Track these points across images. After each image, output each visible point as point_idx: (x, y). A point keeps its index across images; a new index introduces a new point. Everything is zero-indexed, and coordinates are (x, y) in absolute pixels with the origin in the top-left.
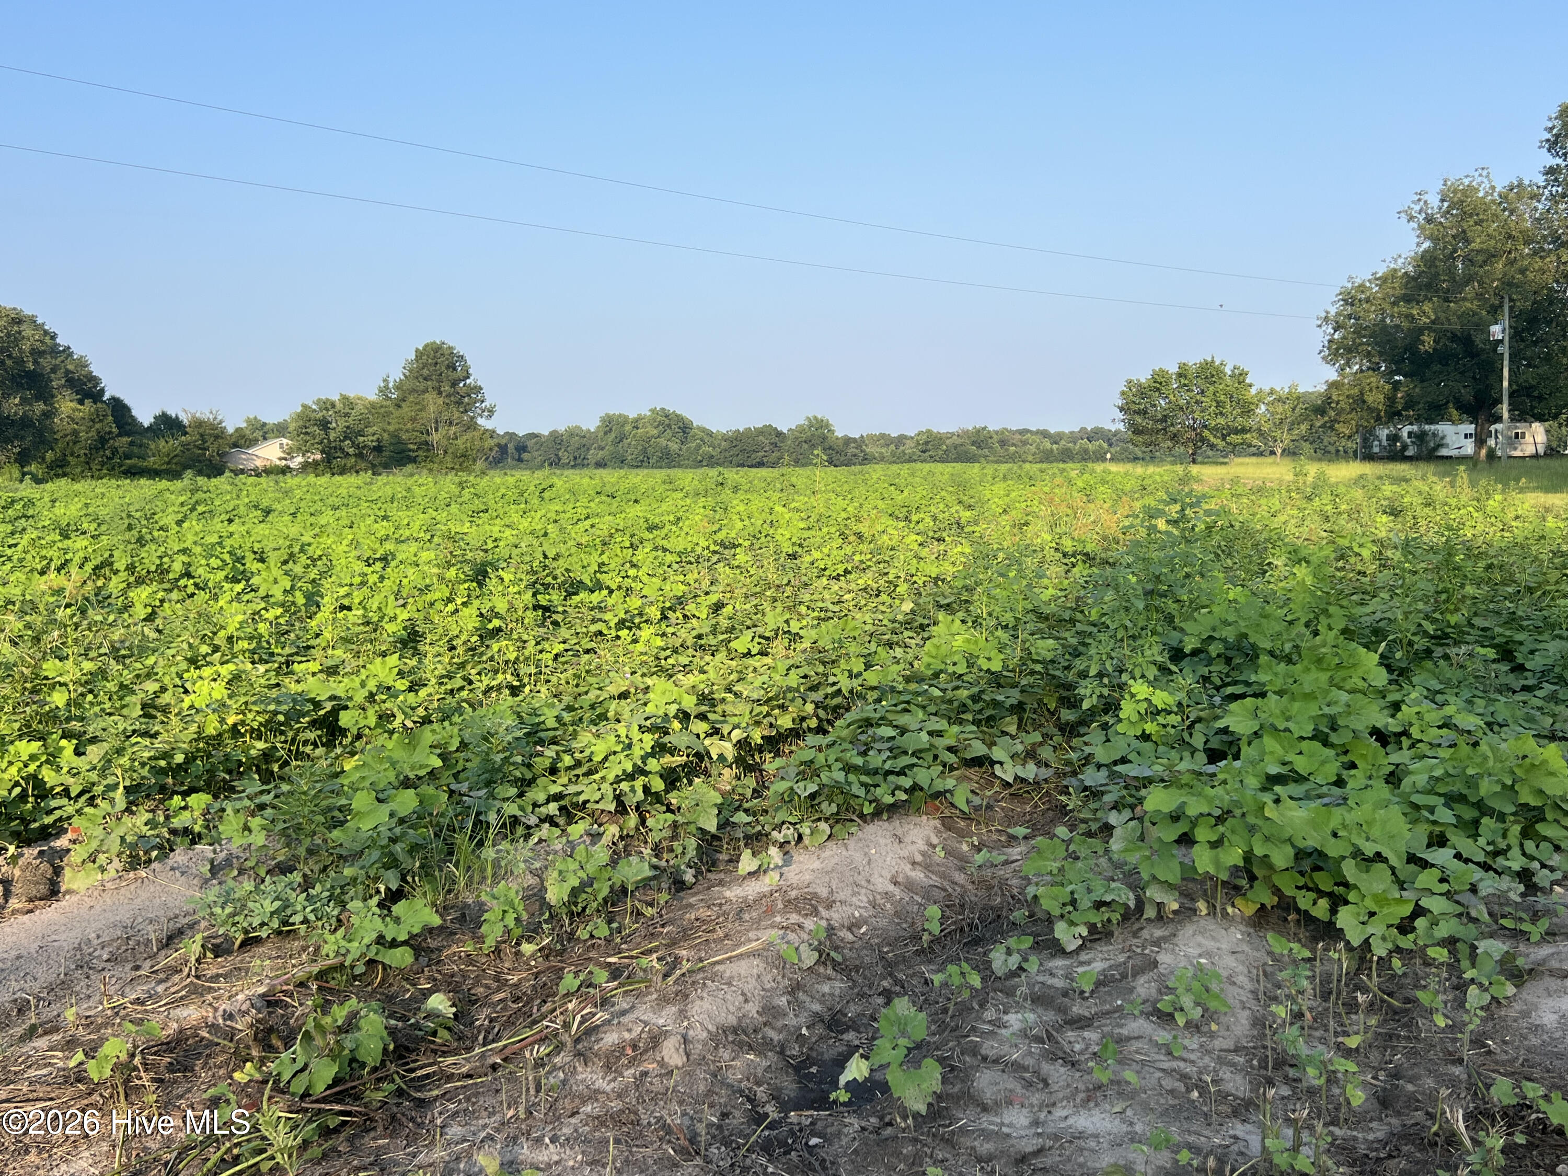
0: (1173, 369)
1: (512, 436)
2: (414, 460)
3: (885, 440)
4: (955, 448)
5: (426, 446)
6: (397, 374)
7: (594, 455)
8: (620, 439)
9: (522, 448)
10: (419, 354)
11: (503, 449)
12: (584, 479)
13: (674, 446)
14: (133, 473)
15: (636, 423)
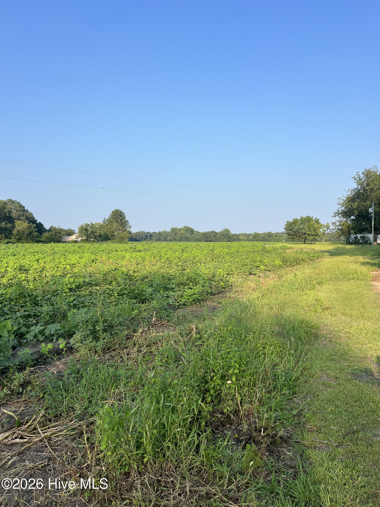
0: (299, 218)
2: (110, 239)
4: (263, 237)
7: (169, 238)
8: (176, 233)
9: (151, 236)
10: (113, 212)
13: (189, 236)
15: (180, 230)
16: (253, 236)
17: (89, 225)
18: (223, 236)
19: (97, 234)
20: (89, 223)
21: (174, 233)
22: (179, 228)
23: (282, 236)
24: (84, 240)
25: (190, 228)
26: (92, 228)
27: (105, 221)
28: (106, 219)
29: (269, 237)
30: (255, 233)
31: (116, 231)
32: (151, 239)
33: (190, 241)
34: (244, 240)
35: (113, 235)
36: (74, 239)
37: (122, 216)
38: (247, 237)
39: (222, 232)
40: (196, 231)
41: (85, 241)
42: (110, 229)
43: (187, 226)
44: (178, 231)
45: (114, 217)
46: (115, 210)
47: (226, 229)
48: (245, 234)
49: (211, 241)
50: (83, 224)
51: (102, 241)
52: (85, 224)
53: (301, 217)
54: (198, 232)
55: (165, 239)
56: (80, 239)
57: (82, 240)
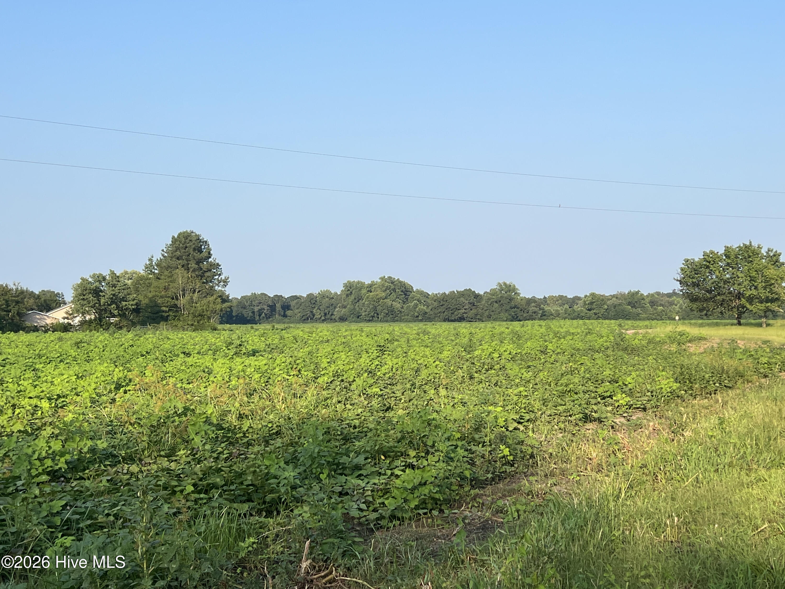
0: (721, 251)
2: (166, 319)
4: (615, 307)
5: (175, 308)
7: (338, 312)
10: (175, 240)
13: (397, 305)
15: (370, 288)
16: (585, 304)
17: (104, 279)
18: (496, 305)
19: (130, 304)
20: (106, 273)
21: (352, 297)
22: (367, 282)
23: (671, 304)
24: (91, 321)
25: (400, 282)
26: (114, 286)
27: (151, 265)
28: (155, 260)
29: (634, 307)
30: (593, 295)
31: (184, 295)
32: (285, 316)
33: (401, 321)
34: (558, 315)
35: (175, 306)
36: (62, 321)
37: (201, 252)
38: (566, 306)
39: (493, 292)
40: (418, 291)
41: (93, 325)
42: (166, 289)
43: (390, 278)
44: (364, 291)
45: (178, 253)
46: (180, 234)
47: (505, 284)
48: (561, 297)
49: (461, 319)
50: (87, 276)
51: (143, 324)
52: (93, 276)
53: (727, 249)
54: (421, 293)
55: (328, 316)
56: (77, 320)
57: (83, 323)
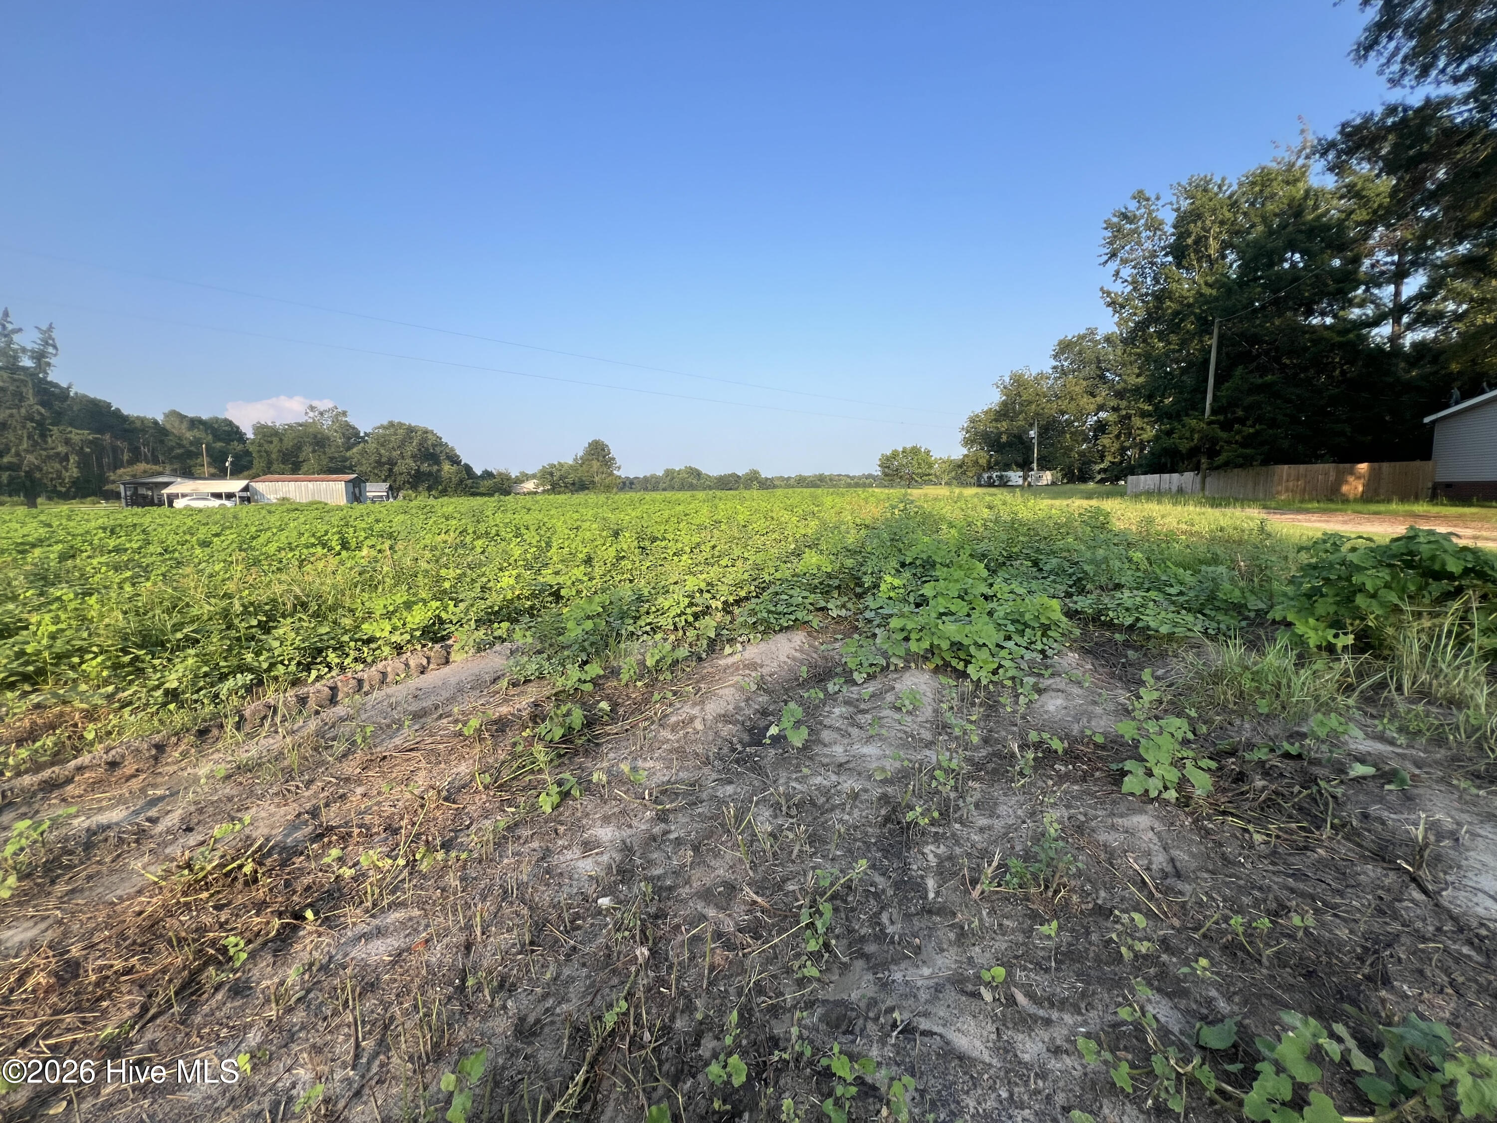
0: (901, 449)
1: (627, 478)
2: (588, 488)
3: (782, 478)
4: (811, 482)
5: (593, 482)
6: (581, 453)
7: (661, 486)
8: (673, 478)
9: (632, 483)
10: (590, 445)
11: (624, 483)
12: (658, 496)
13: (694, 482)
14: (474, 494)
16: (795, 480)
17: (555, 466)
18: (749, 481)
19: (570, 480)
20: (555, 463)
21: (669, 477)
22: (677, 469)
24: (548, 490)
25: (695, 469)
26: (560, 470)
27: (577, 458)
28: (578, 455)
29: (821, 481)
30: (799, 475)
31: (597, 475)
33: (697, 490)
34: (781, 486)
36: (531, 489)
37: (604, 451)
38: (785, 482)
39: (747, 474)
40: (705, 474)
41: (550, 492)
42: (587, 472)
43: (690, 467)
44: (675, 474)
45: (592, 452)
46: (592, 441)
47: (753, 470)
49: (731, 489)
50: (545, 464)
51: (577, 491)
52: (549, 464)
55: (656, 488)
56: (540, 489)
